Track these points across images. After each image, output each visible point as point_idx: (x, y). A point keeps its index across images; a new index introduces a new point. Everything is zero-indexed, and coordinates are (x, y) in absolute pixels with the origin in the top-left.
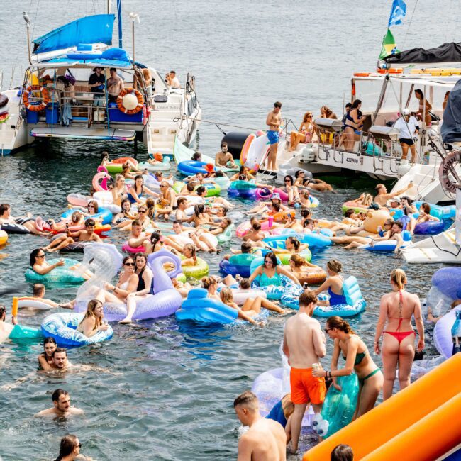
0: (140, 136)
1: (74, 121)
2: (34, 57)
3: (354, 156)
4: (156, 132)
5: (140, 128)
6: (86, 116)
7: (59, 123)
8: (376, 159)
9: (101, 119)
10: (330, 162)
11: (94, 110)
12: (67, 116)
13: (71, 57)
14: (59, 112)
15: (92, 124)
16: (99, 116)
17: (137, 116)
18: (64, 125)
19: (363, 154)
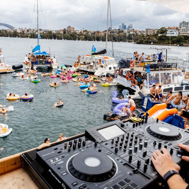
3: (86, 69)
10: (82, 69)
12: (38, 63)
19: (88, 68)
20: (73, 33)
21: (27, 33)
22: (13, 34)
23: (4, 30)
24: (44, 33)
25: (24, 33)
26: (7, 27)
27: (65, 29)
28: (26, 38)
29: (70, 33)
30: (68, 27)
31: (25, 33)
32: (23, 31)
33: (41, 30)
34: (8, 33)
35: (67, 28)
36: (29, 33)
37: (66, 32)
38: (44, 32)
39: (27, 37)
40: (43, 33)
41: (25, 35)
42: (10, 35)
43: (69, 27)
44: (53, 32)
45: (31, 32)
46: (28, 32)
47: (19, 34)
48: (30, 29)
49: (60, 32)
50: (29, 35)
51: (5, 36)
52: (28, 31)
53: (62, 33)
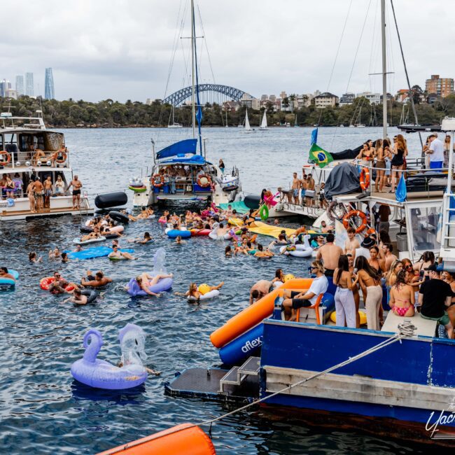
0: (210, 198)
1: (178, 191)
2: (157, 161)
3: (299, 207)
4: (217, 195)
5: (209, 194)
6: (182, 189)
7: (169, 193)
8: (309, 209)
9: (190, 190)
10: (289, 211)
11: (187, 186)
12: (173, 189)
13: (174, 161)
14: (169, 186)
15: (186, 192)
16: (189, 189)
17: (207, 188)
18: (172, 194)
19: (304, 206)
20: (445, 100)
21: (282, 109)
22: (236, 116)
23: (211, 103)
24: (341, 105)
25: (273, 109)
26: (227, 94)
27: (417, 87)
28: (279, 125)
29: (436, 100)
30: (430, 78)
31: (275, 110)
32: (270, 105)
33: (329, 96)
34: (224, 112)
35: (428, 82)
36: (287, 109)
37: (422, 97)
38: (341, 101)
39: (283, 121)
40: (337, 104)
41: (275, 116)
42: (229, 118)
43: (435, 77)
44: (371, 102)
45: (296, 106)
46: (287, 106)
47: (257, 115)
48: (293, 97)
49: (400, 100)
50: (288, 116)
51: (211, 125)
52: (286, 101)
53: (405, 101)
